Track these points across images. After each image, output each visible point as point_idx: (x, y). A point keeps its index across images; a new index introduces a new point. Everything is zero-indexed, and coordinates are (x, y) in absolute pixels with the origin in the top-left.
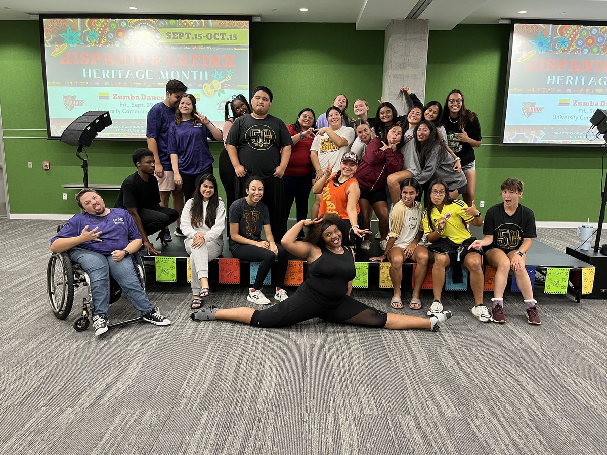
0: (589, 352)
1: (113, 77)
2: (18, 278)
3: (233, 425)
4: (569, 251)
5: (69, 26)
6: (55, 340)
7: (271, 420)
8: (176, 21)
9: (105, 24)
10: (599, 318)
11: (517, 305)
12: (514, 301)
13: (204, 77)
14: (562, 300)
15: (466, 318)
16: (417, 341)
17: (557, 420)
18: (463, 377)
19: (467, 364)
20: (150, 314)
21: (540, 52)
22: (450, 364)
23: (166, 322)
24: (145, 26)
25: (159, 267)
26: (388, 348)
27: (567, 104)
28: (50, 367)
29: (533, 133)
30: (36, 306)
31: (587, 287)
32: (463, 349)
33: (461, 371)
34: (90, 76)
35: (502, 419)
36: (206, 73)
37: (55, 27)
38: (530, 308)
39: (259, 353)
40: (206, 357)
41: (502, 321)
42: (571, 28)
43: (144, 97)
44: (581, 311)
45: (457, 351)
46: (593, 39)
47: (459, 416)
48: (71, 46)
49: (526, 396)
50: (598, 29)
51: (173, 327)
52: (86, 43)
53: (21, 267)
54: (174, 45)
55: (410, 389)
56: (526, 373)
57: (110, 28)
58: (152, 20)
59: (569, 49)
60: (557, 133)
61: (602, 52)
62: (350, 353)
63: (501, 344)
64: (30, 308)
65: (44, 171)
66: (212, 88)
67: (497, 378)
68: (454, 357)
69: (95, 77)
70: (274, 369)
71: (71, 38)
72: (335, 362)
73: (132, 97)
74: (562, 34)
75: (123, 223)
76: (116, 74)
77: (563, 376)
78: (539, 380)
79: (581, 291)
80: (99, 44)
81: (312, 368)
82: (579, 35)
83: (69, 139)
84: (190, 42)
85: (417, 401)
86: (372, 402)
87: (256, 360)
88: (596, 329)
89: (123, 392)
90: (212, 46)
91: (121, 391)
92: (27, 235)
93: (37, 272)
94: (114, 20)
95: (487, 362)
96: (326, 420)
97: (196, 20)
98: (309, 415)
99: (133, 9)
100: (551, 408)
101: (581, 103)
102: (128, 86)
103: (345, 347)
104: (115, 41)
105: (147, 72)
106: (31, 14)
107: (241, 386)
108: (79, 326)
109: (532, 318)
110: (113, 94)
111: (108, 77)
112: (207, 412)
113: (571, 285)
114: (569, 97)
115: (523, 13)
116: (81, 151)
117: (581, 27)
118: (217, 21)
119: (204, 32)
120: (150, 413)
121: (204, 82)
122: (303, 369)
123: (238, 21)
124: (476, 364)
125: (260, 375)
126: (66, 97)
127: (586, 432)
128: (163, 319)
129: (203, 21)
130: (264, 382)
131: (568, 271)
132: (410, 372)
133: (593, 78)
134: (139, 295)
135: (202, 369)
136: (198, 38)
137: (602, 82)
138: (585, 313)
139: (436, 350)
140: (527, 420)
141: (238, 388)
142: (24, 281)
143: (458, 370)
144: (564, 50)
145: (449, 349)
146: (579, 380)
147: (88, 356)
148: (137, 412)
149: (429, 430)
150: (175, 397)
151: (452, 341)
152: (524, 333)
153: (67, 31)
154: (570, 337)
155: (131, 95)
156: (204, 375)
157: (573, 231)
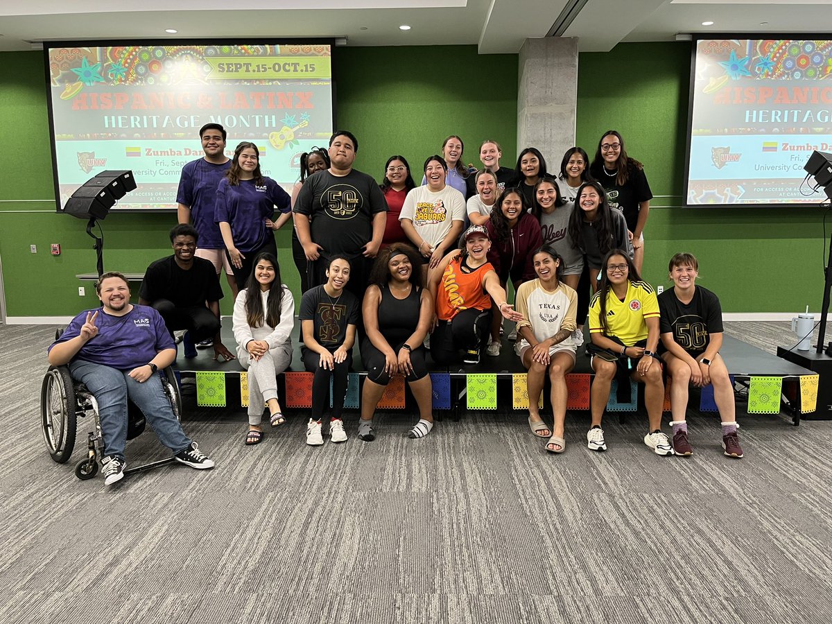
0: (812, 496)
1: (146, 126)
2: (8, 405)
3: (291, 614)
4: (782, 353)
5: (84, 57)
6: (48, 493)
7: (348, 607)
8: (231, 49)
9: (134, 53)
10: (827, 447)
11: (709, 431)
12: (705, 425)
13: (270, 123)
14: (774, 422)
15: (636, 450)
16: (564, 484)
17: (766, 597)
18: (631, 537)
19: (636, 518)
20: (186, 452)
21: (734, 78)
22: (611, 517)
23: (208, 463)
24: (188, 56)
25: (202, 386)
26: (522, 496)
27: (775, 149)
28: (37, 532)
29: (728, 190)
30: (28, 444)
31: (809, 403)
32: (631, 495)
33: (627, 528)
34: (114, 126)
35: (686, 599)
36: (273, 117)
37: (65, 60)
38: (729, 434)
39: (337, 506)
40: (260, 513)
41: (687, 453)
42: (776, 43)
43: (188, 153)
44: (800, 437)
45: (622, 498)
46: (807, 58)
47: (622, 594)
48: (88, 84)
49: (720, 563)
50: (813, 45)
51: (217, 471)
52: (108, 80)
53: (14, 390)
54: (229, 80)
55: (553, 556)
56: (721, 529)
57: (141, 59)
58: (198, 47)
59: (774, 73)
60: (762, 190)
61: (820, 76)
62: (468, 504)
63: (686, 488)
64: (19, 448)
65: (53, 257)
66: (282, 137)
67: (679, 537)
68: (617, 508)
69: (120, 126)
70: (358, 530)
71: (88, 74)
72: (446, 518)
73: (172, 153)
74: (764, 52)
75: (148, 325)
76: (150, 122)
77: (775, 533)
78: (739, 539)
79: (800, 409)
80: (125, 81)
81: (412, 527)
82: (787, 53)
83: (75, 209)
84: (251, 75)
85: (563, 573)
86: (497, 576)
87: (333, 518)
88: (823, 463)
89: (136, 568)
90: (280, 80)
91: (134, 566)
92: (27, 345)
93: (34, 396)
94: (146, 48)
95: (665, 514)
96: (428, 605)
97: (257, 46)
98: (403, 597)
99: (172, 33)
100: (757, 580)
101: (794, 147)
102: (166, 138)
103: (461, 495)
104: (147, 76)
105: (192, 117)
106: (32, 42)
107: (308, 556)
108: (83, 473)
109: (730, 447)
110: (146, 149)
111: (139, 126)
112: (255, 595)
113: (786, 401)
114: (777, 139)
115: (708, 25)
116: (93, 226)
117: (790, 43)
118: (286, 46)
119: (270, 61)
120: (172, 598)
121: (270, 129)
122: (399, 529)
123: (315, 46)
124: (649, 517)
125: (337, 539)
126: (81, 154)
127: (809, 616)
128: (204, 459)
129: (267, 46)
130: (342, 548)
131: (780, 380)
132: (553, 530)
133: (809, 112)
134: (169, 425)
135: (253, 531)
136: (261, 69)
137: (823, 117)
138: (806, 440)
139: (592, 497)
140: (721, 598)
141: (303, 559)
142: (15, 410)
143: (623, 527)
144: (768, 75)
145: (611, 496)
146: (798, 537)
147: (92, 516)
148: (154, 597)
149: (578, 617)
150: (211, 574)
151: (616, 484)
152: (719, 470)
153: (81, 64)
154: (785, 476)
155: (171, 150)
156: (256, 541)
157: (787, 324)
